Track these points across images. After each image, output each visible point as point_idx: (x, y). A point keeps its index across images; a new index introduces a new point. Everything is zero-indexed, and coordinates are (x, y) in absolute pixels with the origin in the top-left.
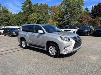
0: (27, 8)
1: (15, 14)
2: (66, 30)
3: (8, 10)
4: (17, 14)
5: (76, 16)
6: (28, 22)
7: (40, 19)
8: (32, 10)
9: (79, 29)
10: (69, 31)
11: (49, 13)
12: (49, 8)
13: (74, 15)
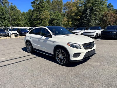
0: (38, 4)
1: (24, 12)
2: (86, 31)
3: (16, 7)
4: (26, 12)
5: (97, 14)
6: (39, 22)
7: (53, 17)
8: (44, 8)
9: (103, 30)
10: (91, 33)
11: (63, 10)
12: (63, 5)
13: (96, 13)
